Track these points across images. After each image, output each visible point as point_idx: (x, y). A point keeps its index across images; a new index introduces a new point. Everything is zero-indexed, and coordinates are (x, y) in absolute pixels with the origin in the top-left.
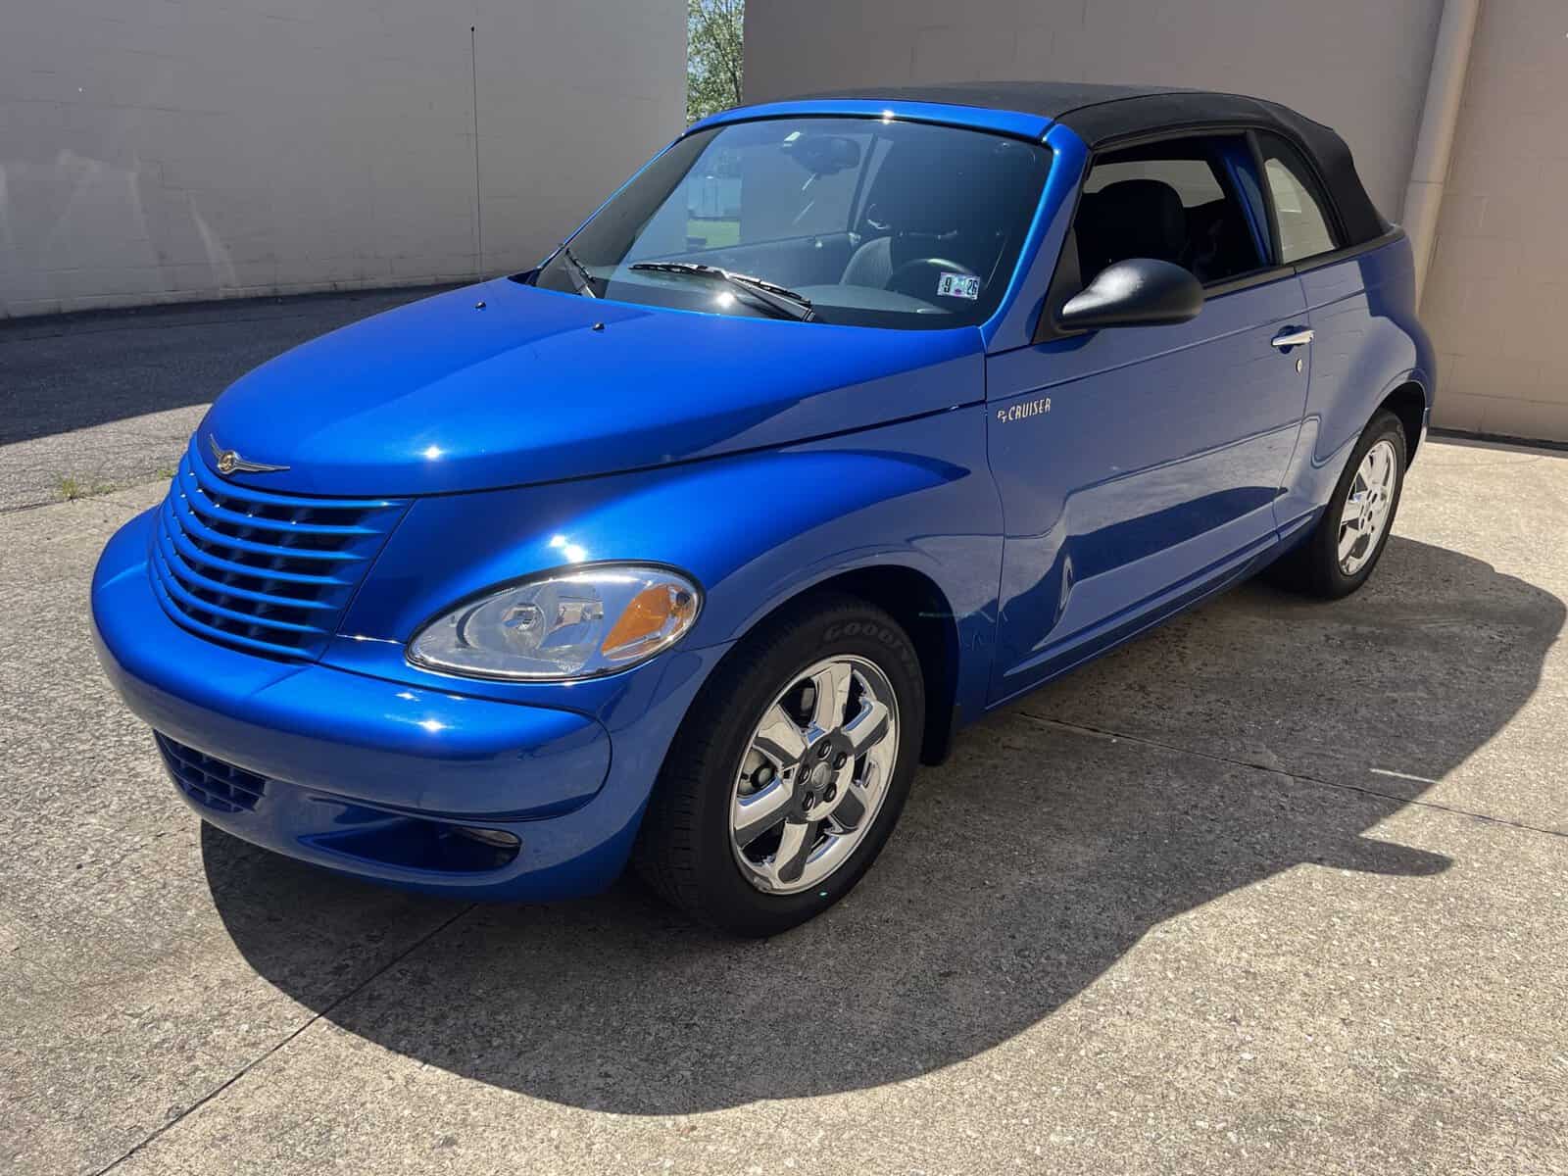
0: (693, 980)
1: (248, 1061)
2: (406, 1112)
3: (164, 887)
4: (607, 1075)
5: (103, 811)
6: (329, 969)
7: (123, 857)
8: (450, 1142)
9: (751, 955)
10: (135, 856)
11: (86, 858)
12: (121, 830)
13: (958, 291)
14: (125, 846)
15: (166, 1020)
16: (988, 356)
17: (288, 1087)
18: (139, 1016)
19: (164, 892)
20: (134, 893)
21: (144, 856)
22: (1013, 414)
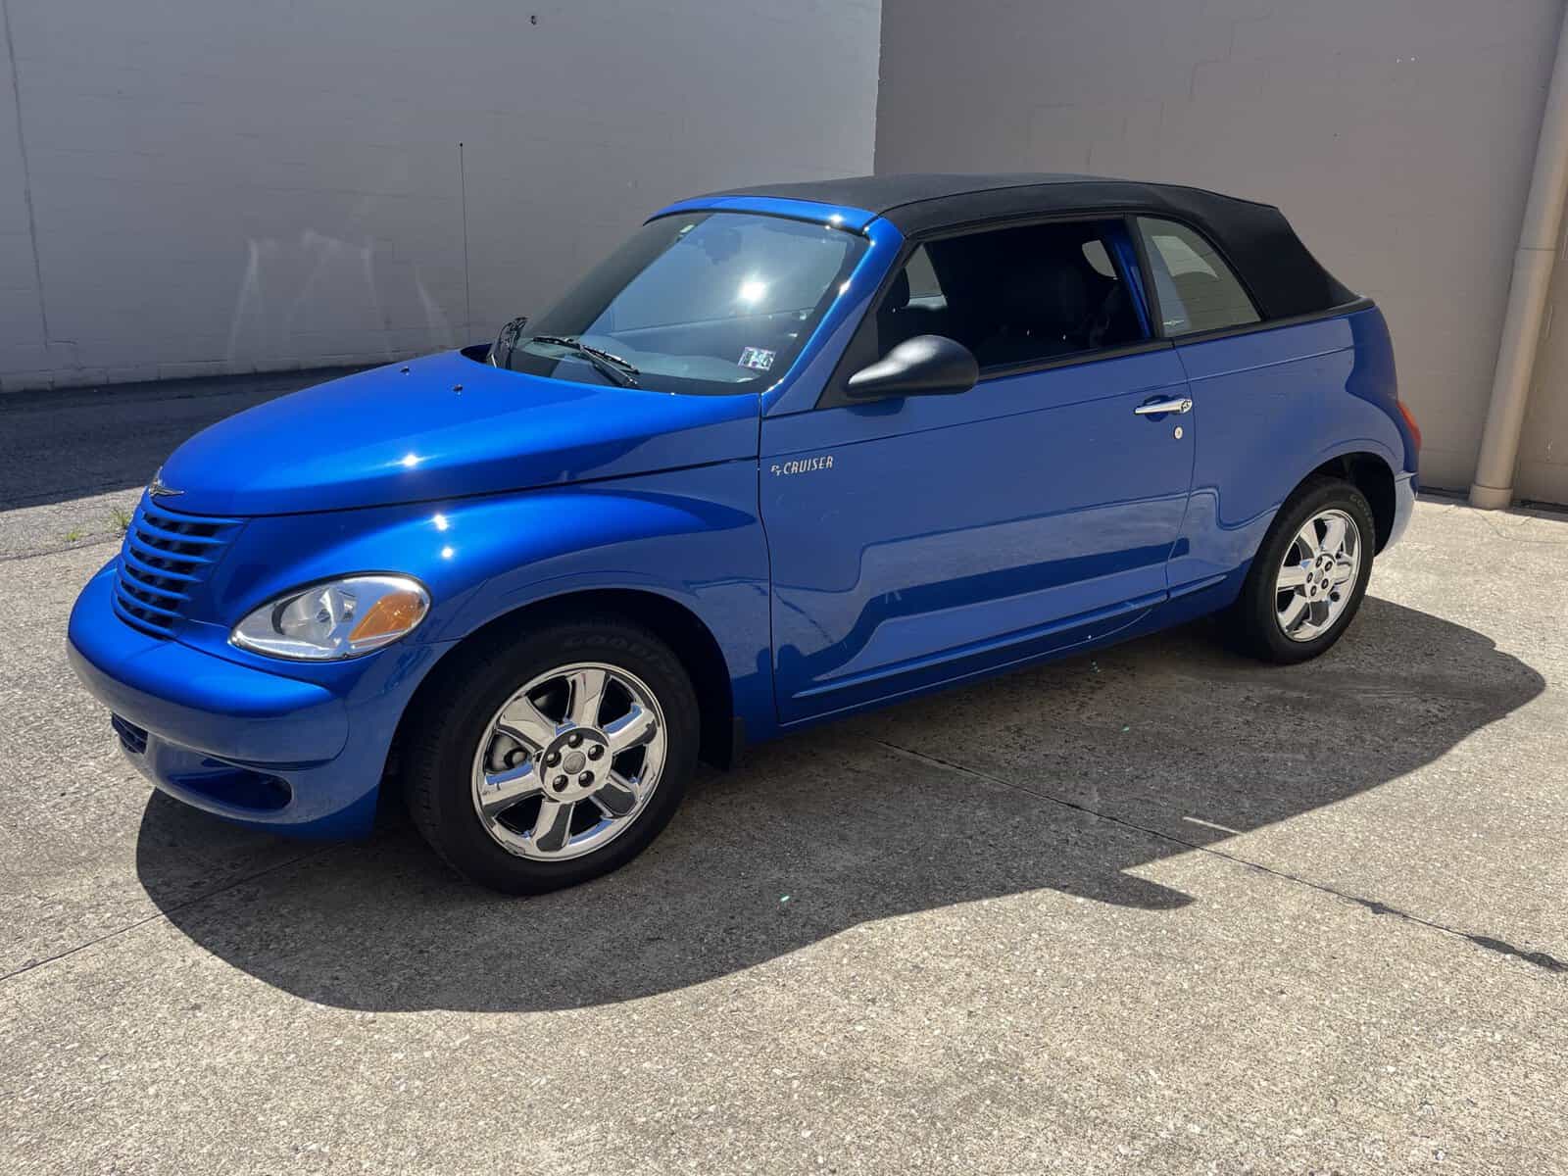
0: (448, 921)
1: (98, 936)
2: (179, 984)
3: (112, 815)
5: (102, 758)
6: (191, 882)
7: (97, 790)
8: (197, 1007)
9: (507, 907)
10: (105, 791)
11: (71, 789)
12: (108, 772)
13: (755, 363)
14: (103, 783)
15: (60, 904)
16: (762, 419)
17: (112, 957)
18: (45, 899)
20: (90, 816)
21: (111, 792)
22: (789, 469)
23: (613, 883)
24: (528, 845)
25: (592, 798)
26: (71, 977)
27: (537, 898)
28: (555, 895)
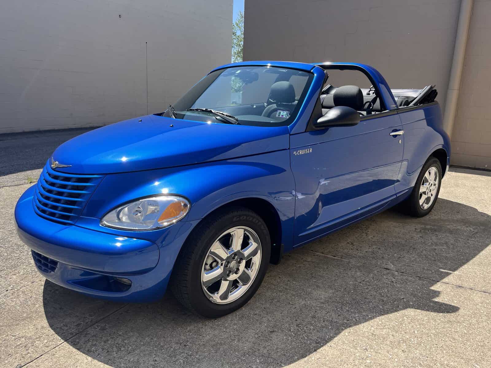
1: (45, 351)
3: (31, 298)
5: (18, 274)
6: (75, 324)
7: (21, 288)
9: (210, 323)
10: (24, 288)
11: (10, 288)
12: (22, 280)
13: (282, 116)
14: (22, 285)
15: (23, 338)
16: (290, 135)
17: (55, 360)
18: (15, 336)
19: (30, 299)
20: (22, 299)
21: (27, 288)
22: (299, 153)
24: (216, 298)
25: (237, 279)
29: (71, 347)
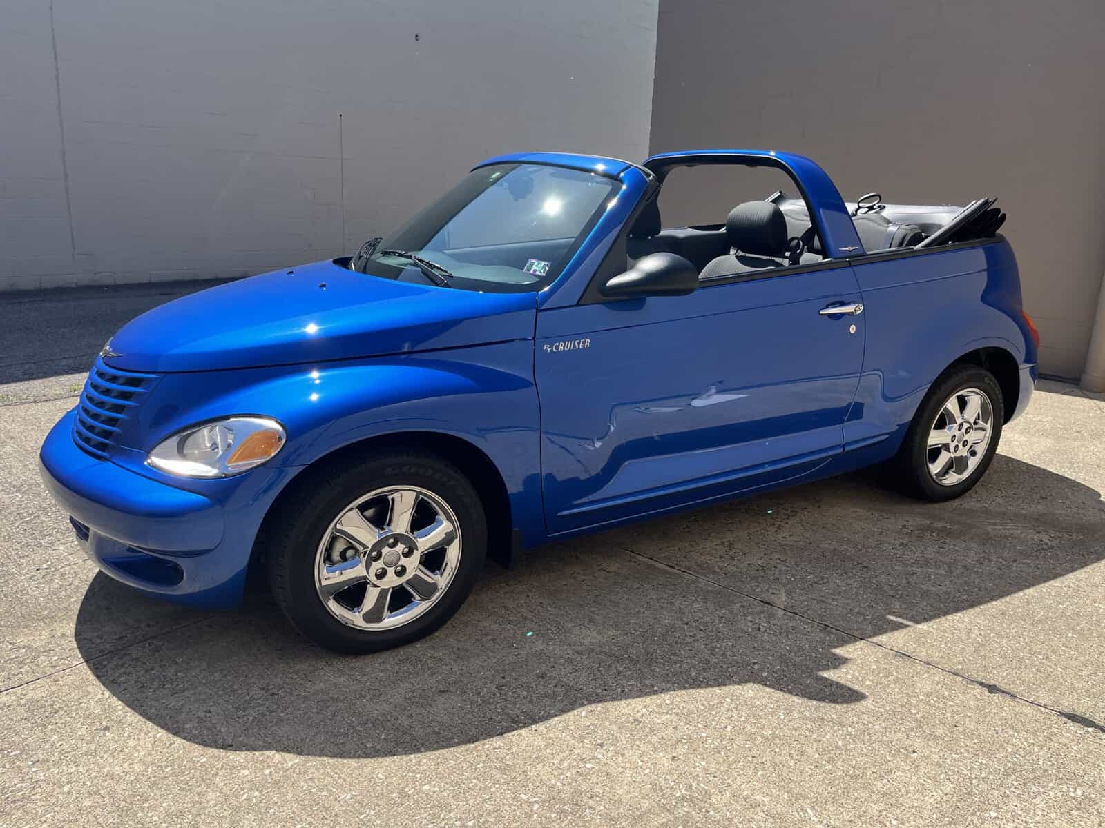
0: (296, 672)
1: (46, 673)
2: (97, 711)
3: (70, 585)
4: (210, 712)
5: (69, 544)
6: (117, 637)
7: (63, 568)
8: (107, 729)
9: (339, 663)
10: (67, 568)
11: (45, 566)
13: (535, 271)
14: (67, 563)
15: (24, 648)
16: (538, 310)
17: (53, 688)
18: (14, 644)
19: (68, 587)
20: (54, 586)
21: (72, 569)
22: (557, 348)
23: (419, 649)
24: (356, 619)
25: (405, 585)
26: (22, 702)
27: (362, 658)
28: (376, 655)
29: (89, 672)
